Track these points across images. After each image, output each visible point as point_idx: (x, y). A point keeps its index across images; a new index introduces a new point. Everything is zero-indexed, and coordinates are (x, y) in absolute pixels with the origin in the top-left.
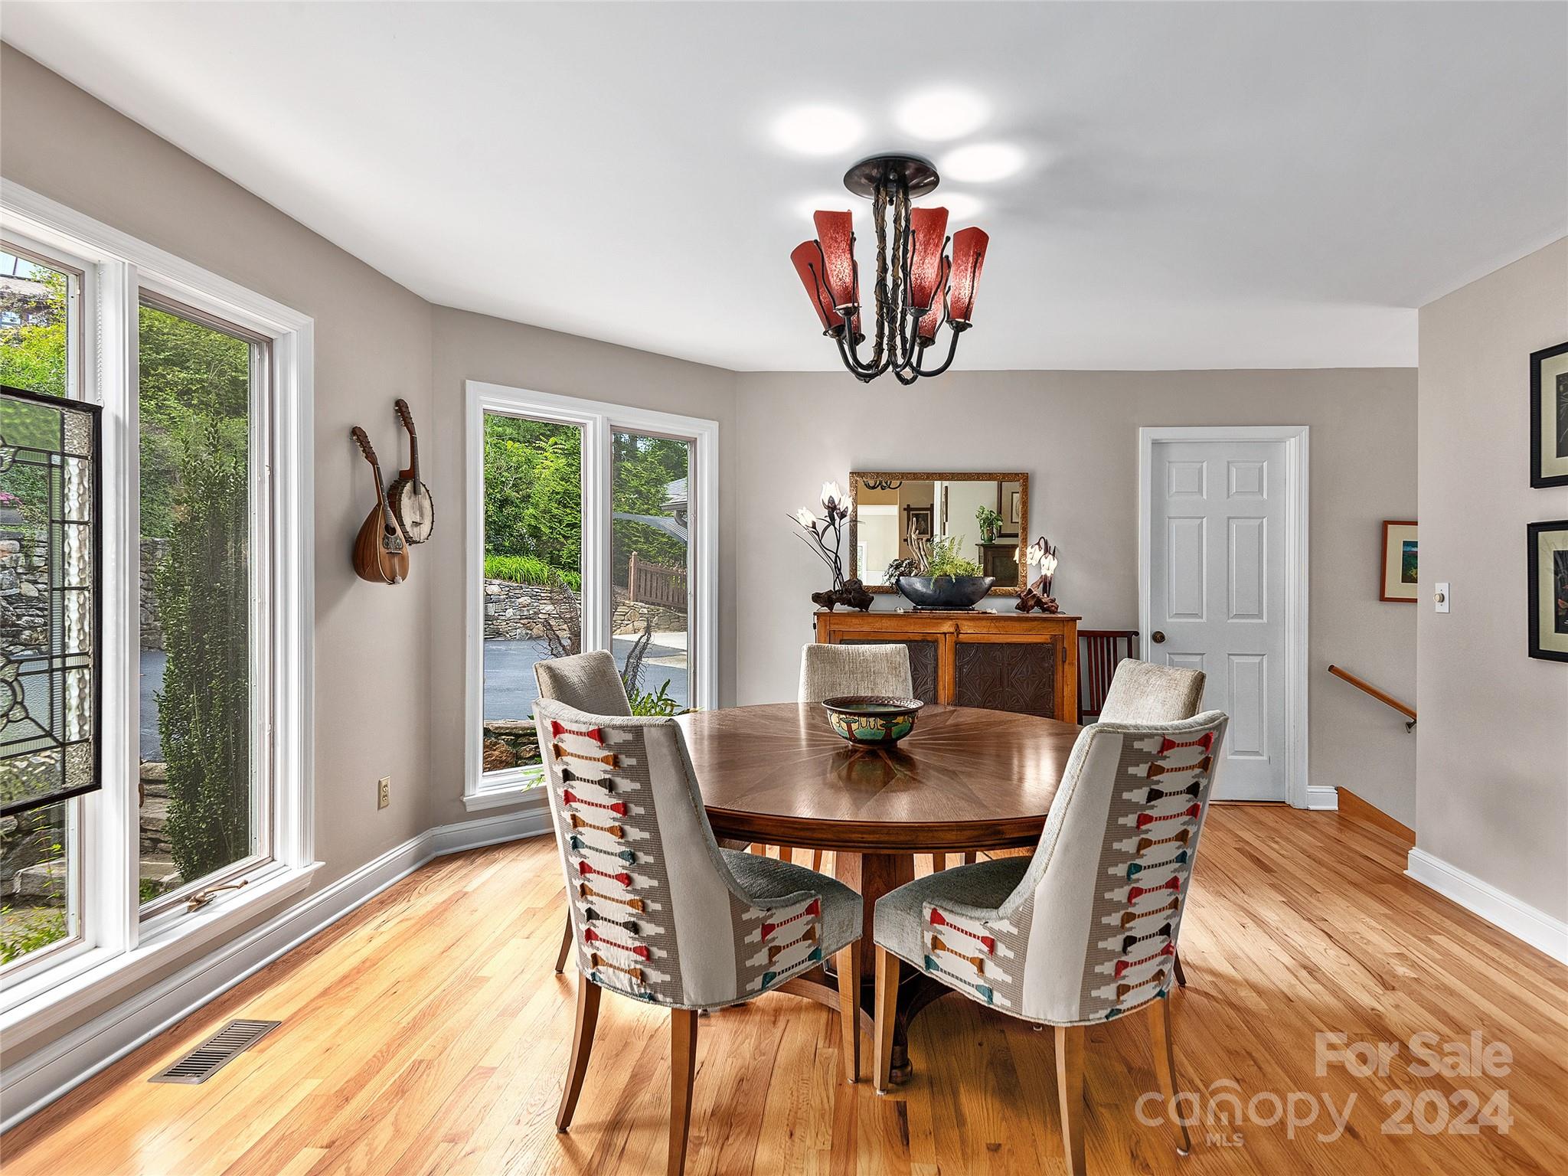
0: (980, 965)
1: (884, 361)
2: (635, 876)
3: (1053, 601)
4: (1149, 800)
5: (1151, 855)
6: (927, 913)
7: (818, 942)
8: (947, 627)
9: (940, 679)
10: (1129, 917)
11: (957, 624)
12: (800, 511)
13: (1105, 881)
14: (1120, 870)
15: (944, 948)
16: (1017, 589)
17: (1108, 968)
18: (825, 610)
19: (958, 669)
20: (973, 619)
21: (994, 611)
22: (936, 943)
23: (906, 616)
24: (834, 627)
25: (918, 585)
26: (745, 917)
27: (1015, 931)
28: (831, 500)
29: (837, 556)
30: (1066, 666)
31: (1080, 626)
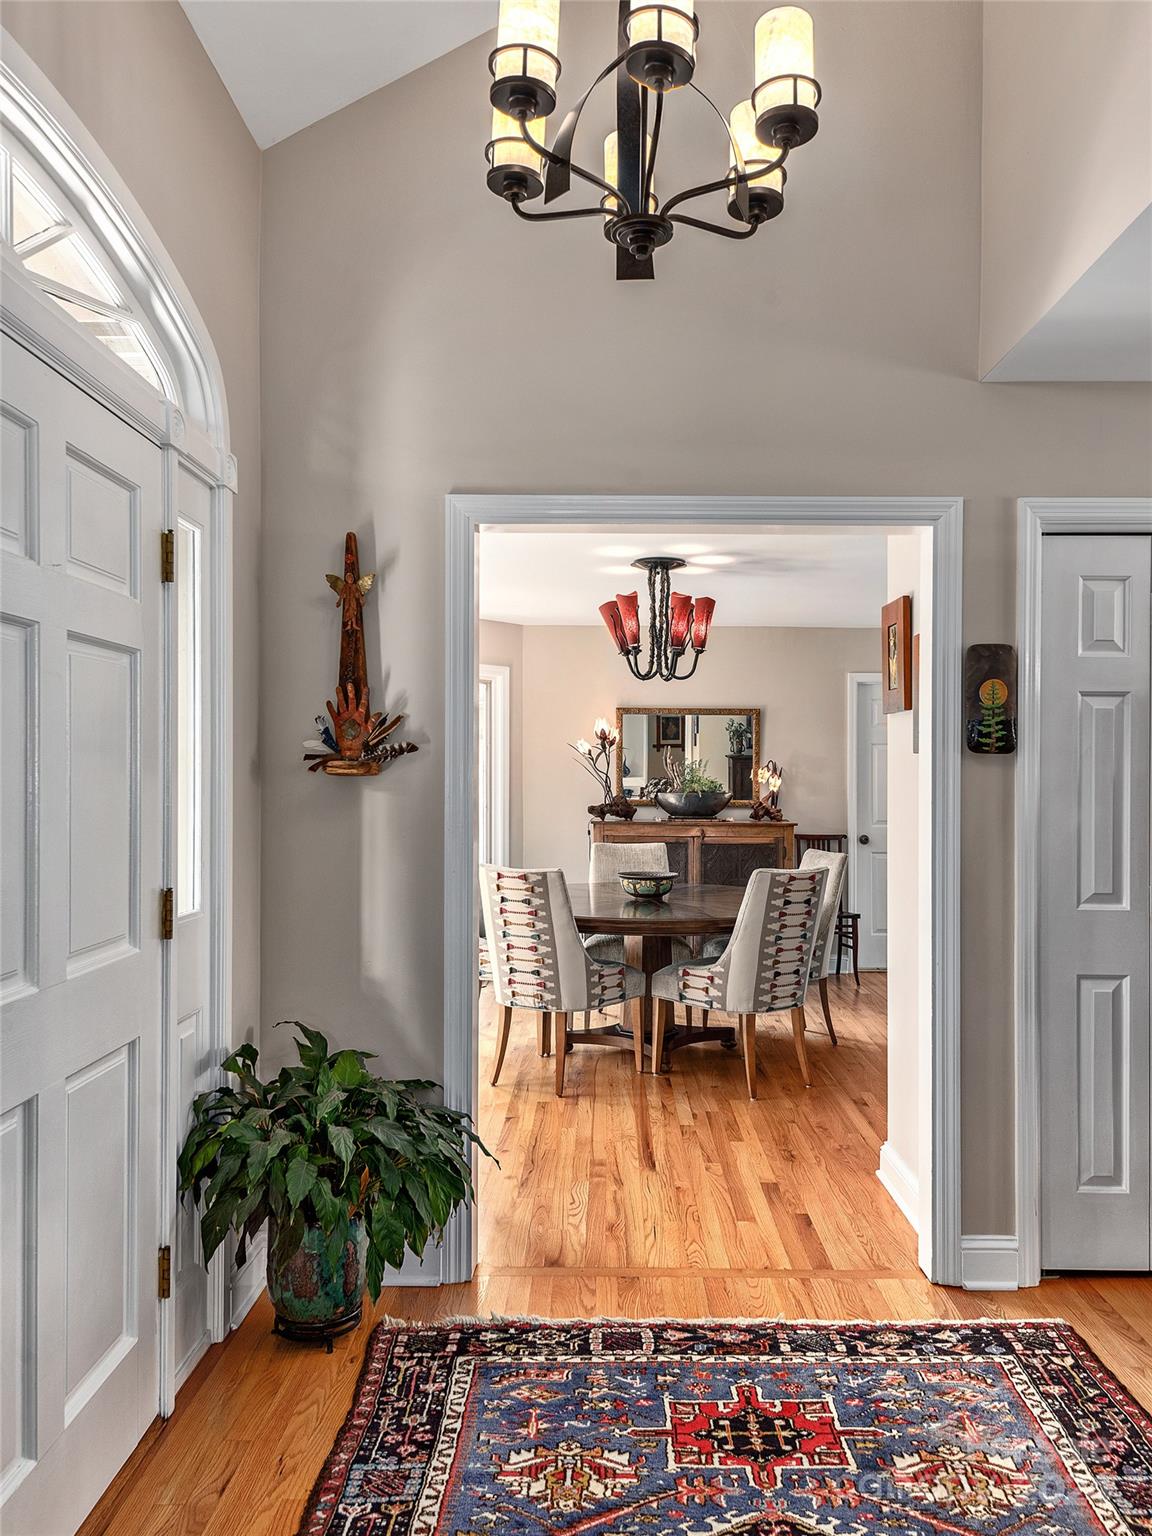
0: (706, 990)
1: (654, 671)
2: (539, 947)
3: (779, 811)
4: (785, 905)
5: (786, 933)
6: (681, 973)
7: (623, 989)
8: (695, 832)
9: (690, 871)
10: (777, 962)
11: (703, 831)
12: (579, 742)
13: (764, 944)
14: (772, 938)
15: (689, 987)
16: (752, 802)
17: (766, 986)
18: (599, 819)
19: (703, 864)
20: (714, 826)
21: (731, 820)
22: (686, 986)
23: (662, 824)
24: (607, 833)
25: (671, 798)
26: (591, 968)
27: (723, 970)
28: (603, 732)
29: (607, 776)
30: (786, 861)
31: (797, 830)
